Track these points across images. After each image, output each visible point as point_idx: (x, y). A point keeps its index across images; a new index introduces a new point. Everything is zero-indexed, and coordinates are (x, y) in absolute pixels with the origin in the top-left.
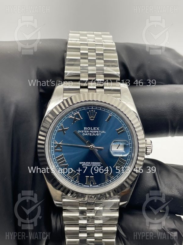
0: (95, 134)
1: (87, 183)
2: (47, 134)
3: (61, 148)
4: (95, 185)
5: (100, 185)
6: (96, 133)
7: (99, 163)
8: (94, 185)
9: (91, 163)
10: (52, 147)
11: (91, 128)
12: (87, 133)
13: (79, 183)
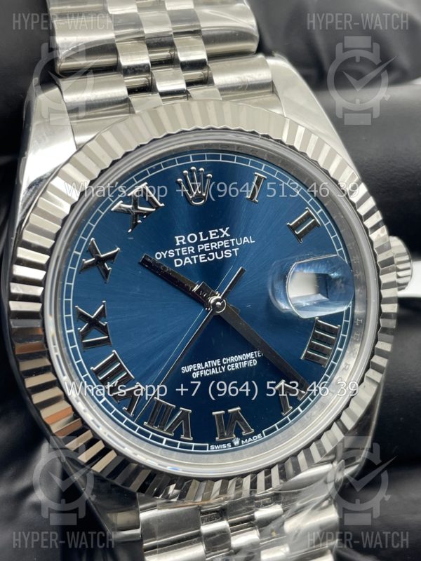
0: (219, 255)
1: (222, 436)
2: (44, 286)
3: (104, 330)
4: (251, 436)
5: (267, 433)
6: (223, 248)
7: (250, 355)
8: (247, 437)
9: (221, 362)
10: (70, 335)
11: (201, 234)
12: (189, 256)
13: (194, 444)
